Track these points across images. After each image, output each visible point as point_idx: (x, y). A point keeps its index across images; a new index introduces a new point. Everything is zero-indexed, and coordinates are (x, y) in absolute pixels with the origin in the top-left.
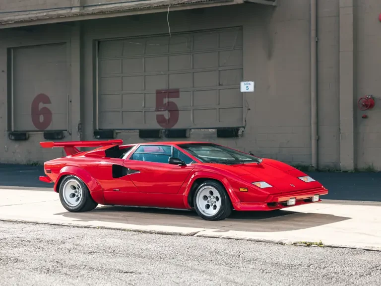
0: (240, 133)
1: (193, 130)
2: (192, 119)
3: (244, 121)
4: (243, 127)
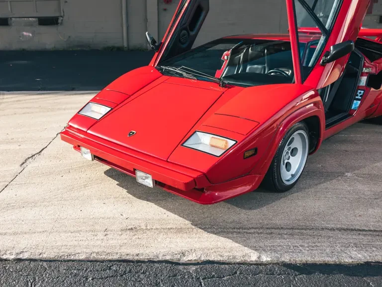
0: (60, 21)
1: (13, 19)
2: (9, 9)
3: (62, 11)
4: (61, 17)
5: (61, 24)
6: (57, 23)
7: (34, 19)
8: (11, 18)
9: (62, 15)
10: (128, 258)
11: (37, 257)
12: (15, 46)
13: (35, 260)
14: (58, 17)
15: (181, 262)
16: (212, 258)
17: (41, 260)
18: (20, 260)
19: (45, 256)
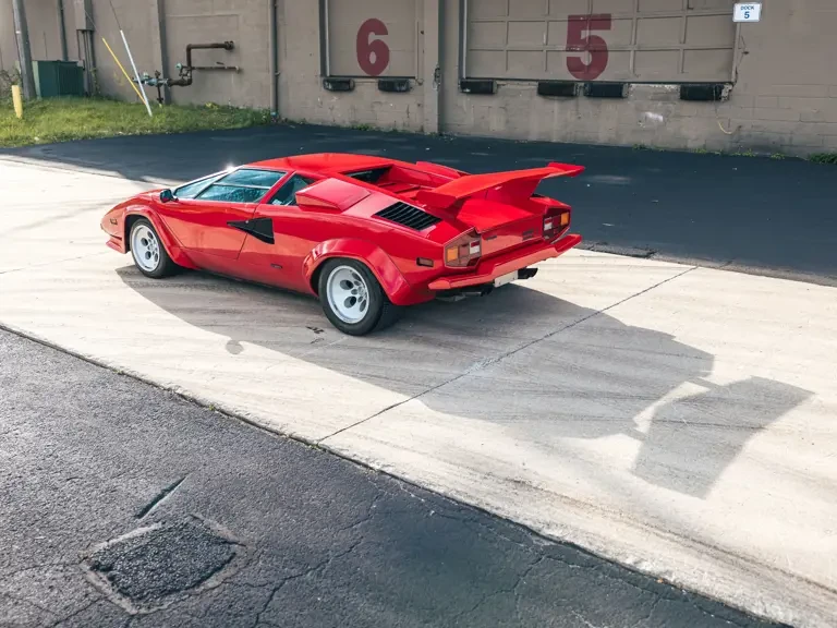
0: (724, 93)
1: (633, 85)
2: (631, 66)
3: (734, 72)
4: (731, 83)
5: (728, 98)
6: (718, 98)
7: (673, 87)
8: (629, 83)
9: (733, 80)
10: (486, 508)
11: (399, 475)
12: (626, 140)
13: (396, 478)
14: (724, 83)
15: (541, 533)
16: (578, 542)
17: (402, 480)
18: (383, 472)
19: (407, 477)
